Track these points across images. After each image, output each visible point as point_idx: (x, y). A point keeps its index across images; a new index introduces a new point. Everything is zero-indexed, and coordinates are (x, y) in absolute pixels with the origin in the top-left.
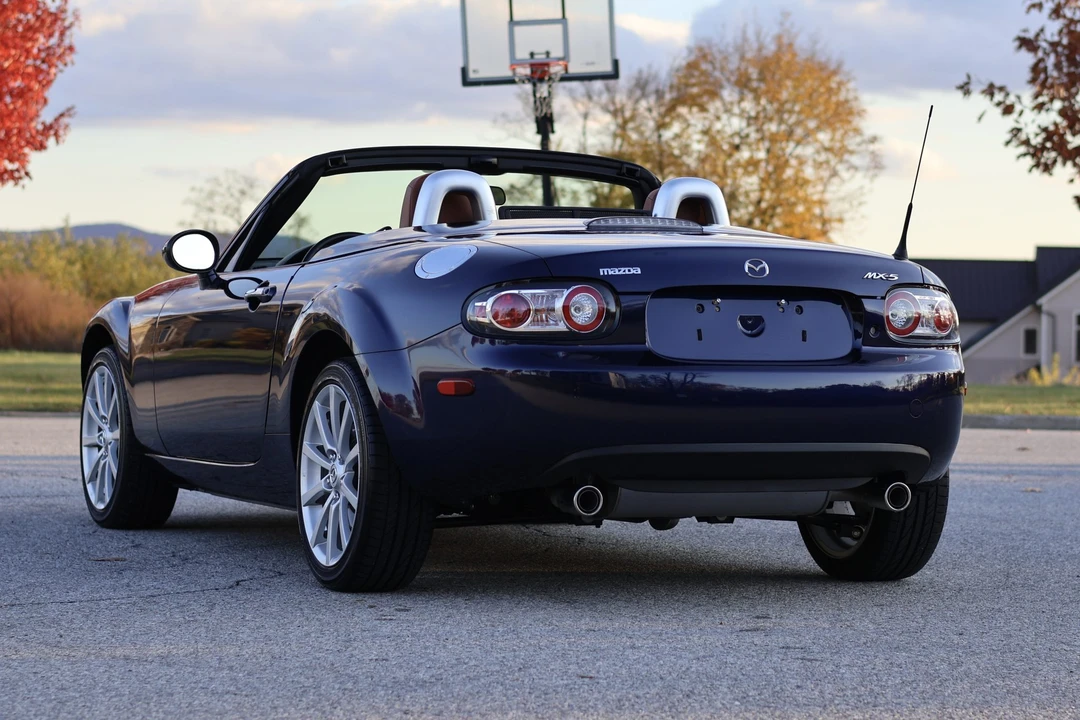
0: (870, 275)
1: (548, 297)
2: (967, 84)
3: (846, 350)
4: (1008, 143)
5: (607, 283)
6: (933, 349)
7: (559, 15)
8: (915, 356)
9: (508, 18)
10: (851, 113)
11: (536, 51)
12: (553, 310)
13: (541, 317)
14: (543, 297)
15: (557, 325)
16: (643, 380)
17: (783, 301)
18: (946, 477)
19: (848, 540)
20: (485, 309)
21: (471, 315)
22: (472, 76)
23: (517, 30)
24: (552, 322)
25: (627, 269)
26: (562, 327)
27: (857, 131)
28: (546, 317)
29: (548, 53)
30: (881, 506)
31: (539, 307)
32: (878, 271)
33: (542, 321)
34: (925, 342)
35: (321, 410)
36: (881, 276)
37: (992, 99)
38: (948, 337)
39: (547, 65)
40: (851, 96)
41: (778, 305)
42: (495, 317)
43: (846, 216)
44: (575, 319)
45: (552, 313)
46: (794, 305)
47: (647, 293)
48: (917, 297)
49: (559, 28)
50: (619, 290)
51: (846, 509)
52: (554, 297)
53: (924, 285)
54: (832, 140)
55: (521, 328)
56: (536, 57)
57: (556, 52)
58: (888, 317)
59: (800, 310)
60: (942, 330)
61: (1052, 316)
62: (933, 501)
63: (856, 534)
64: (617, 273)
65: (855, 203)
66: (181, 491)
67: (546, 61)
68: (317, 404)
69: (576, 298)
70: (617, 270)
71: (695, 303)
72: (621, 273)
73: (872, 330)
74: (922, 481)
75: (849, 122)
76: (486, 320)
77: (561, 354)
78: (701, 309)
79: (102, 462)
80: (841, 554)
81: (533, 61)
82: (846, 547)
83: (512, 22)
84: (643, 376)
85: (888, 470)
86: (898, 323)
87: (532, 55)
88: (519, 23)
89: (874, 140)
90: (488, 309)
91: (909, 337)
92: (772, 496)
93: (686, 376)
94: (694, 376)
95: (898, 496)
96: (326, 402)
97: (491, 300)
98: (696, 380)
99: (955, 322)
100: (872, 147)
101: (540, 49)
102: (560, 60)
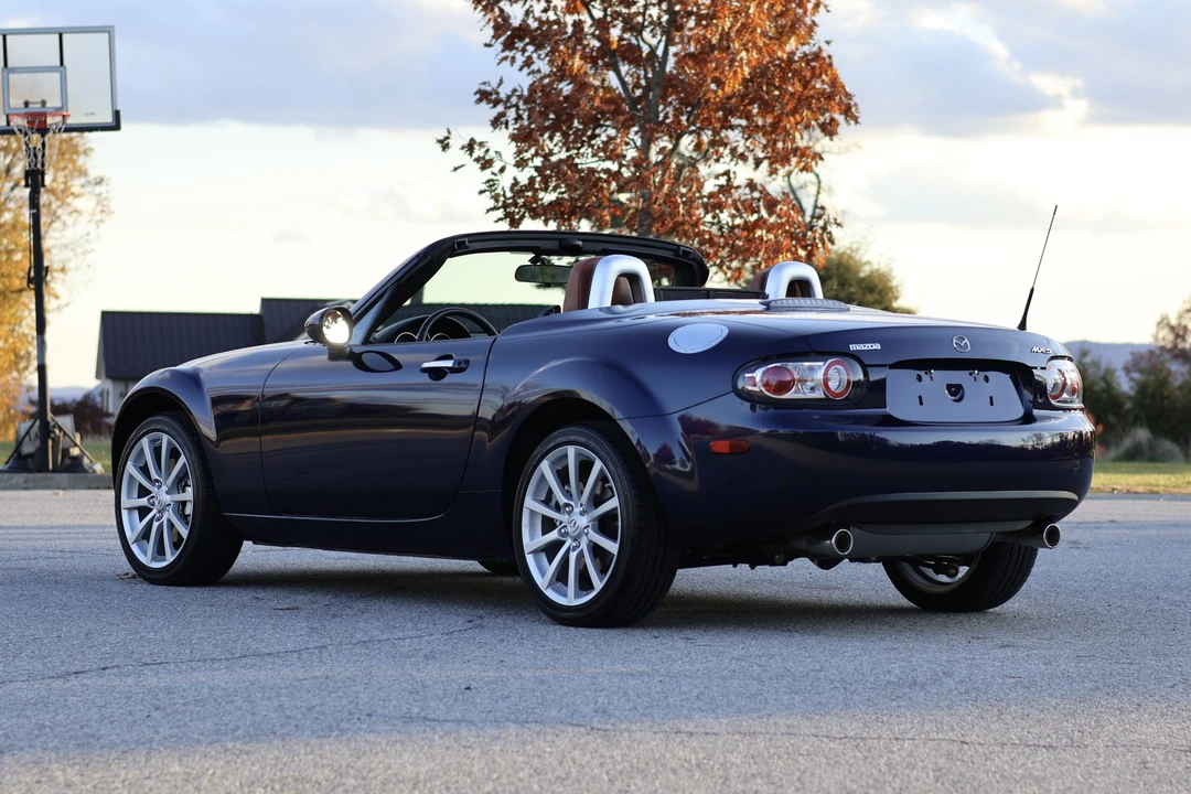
0: (1035, 349)
1: (811, 368)
2: (447, 138)
4: (481, 192)
5: (856, 357)
7: (57, 63)
11: (31, 100)
17: (976, 373)
20: (756, 379)
21: (740, 385)
23: (13, 77)
25: (869, 345)
26: (819, 394)
27: (83, 173)
29: (44, 103)
31: (802, 377)
34: (1068, 405)
36: (1042, 350)
37: (471, 155)
39: (45, 114)
41: (973, 376)
42: (766, 385)
43: (69, 265)
44: (831, 388)
46: (983, 374)
47: (887, 366)
49: (56, 76)
50: (866, 363)
52: (816, 369)
55: (788, 396)
56: (30, 106)
57: (54, 102)
59: (987, 380)
63: (950, 573)
64: (863, 348)
65: (79, 251)
67: (43, 110)
68: (547, 463)
69: (834, 369)
70: (862, 346)
71: (915, 374)
72: (866, 348)
73: (1038, 396)
76: (756, 389)
77: (816, 417)
78: (920, 378)
79: (156, 525)
81: (28, 110)
83: (7, 69)
87: (26, 104)
88: (14, 70)
89: (100, 182)
90: (758, 379)
91: (1059, 401)
97: (760, 372)
100: (98, 189)
101: (35, 98)
102: (57, 111)
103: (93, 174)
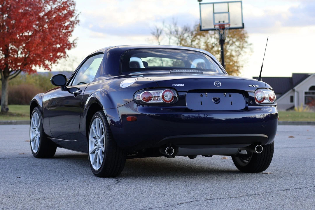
0: (250, 86)
1: (158, 93)
3: (244, 107)
5: (174, 89)
6: (269, 107)
7: (227, 11)
8: (263, 109)
9: (213, 12)
10: (245, 37)
12: (159, 96)
13: (156, 98)
14: (156, 93)
15: (160, 101)
16: (189, 116)
17: (225, 93)
18: (273, 143)
19: (246, 161)
20: (140, 96)
21: (136, 98)
22: (203, 28)
23: (216, 15)
24: (159, 100)
25: (180, 85)
26: (162, 101)
27: (246, 42)
28: (157, 98)
29: (224, 22)
30: (254, 152)
31: (155, 95)
32: (253, 84)
33: (156, 99)
34: (267, 105)
35: (94, 126)
36: (253, 86)
38: (273, 103)
40: (245, 32)
41: (224, 94)
44: (165, 99)
45: (159, 97)
46: (229, 94)
47: (186, 91)
48: (264, 92)
49: (227, 14)
50: (178, 91)
51: (245, 152)
52: (159, 93)
53: (266, 88)
54: (240, 44)
55: (150, 102)
57: (226, 21)
58: (256, 98)
59: (230, 96)
60: (272, 101)
61: (298, 92)
62: (269, 150)
63: (248, 159)
64: (177, 86)
66: (57, 147)
67: (224, 24)
68: (93, 125)
69: (166, 93)
70: (177, 85)
71: (200, 94)
72: (179, 86)
73: (251, 101)
74: (266, 144)
75: (244, 40)
76: (140, 100)
77: (162, 109)
78: (202, 96)
80: (243, 165)
81: (220, 24)
82: (245, 163)
83: (214, 13)
84: (189, 115)
85: (256, 141)
86: (259, 99)
87: (219, 22)
88: (216, 13)
89: (251, 44)
90: (141, 96)
91: (262, 103)
92: (223, 149)
93: (204, 115)
94: (207, 115)
95: (259, 149)
96: (95, 124)
97: (142, 93)
98: (208, 116)
99: (275, 99)
100: (251, 46)
101: (222, 21)
102: (227, 24)
103: (249, 42)
